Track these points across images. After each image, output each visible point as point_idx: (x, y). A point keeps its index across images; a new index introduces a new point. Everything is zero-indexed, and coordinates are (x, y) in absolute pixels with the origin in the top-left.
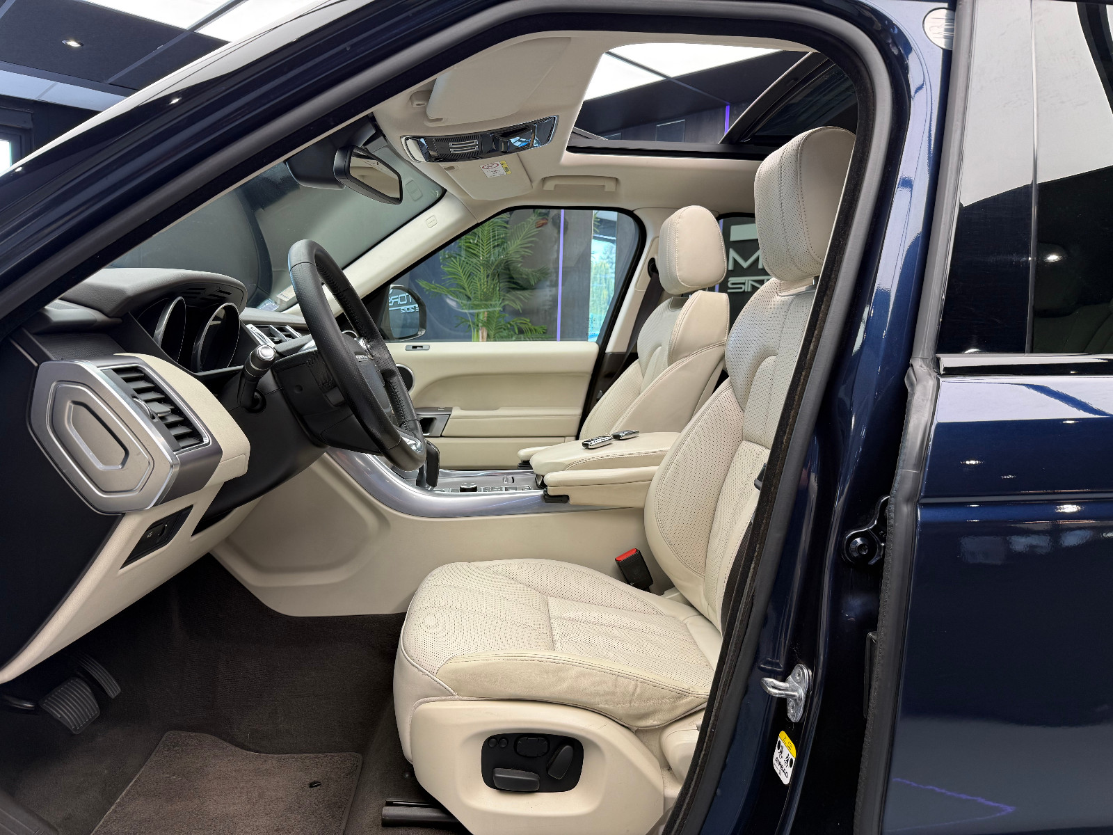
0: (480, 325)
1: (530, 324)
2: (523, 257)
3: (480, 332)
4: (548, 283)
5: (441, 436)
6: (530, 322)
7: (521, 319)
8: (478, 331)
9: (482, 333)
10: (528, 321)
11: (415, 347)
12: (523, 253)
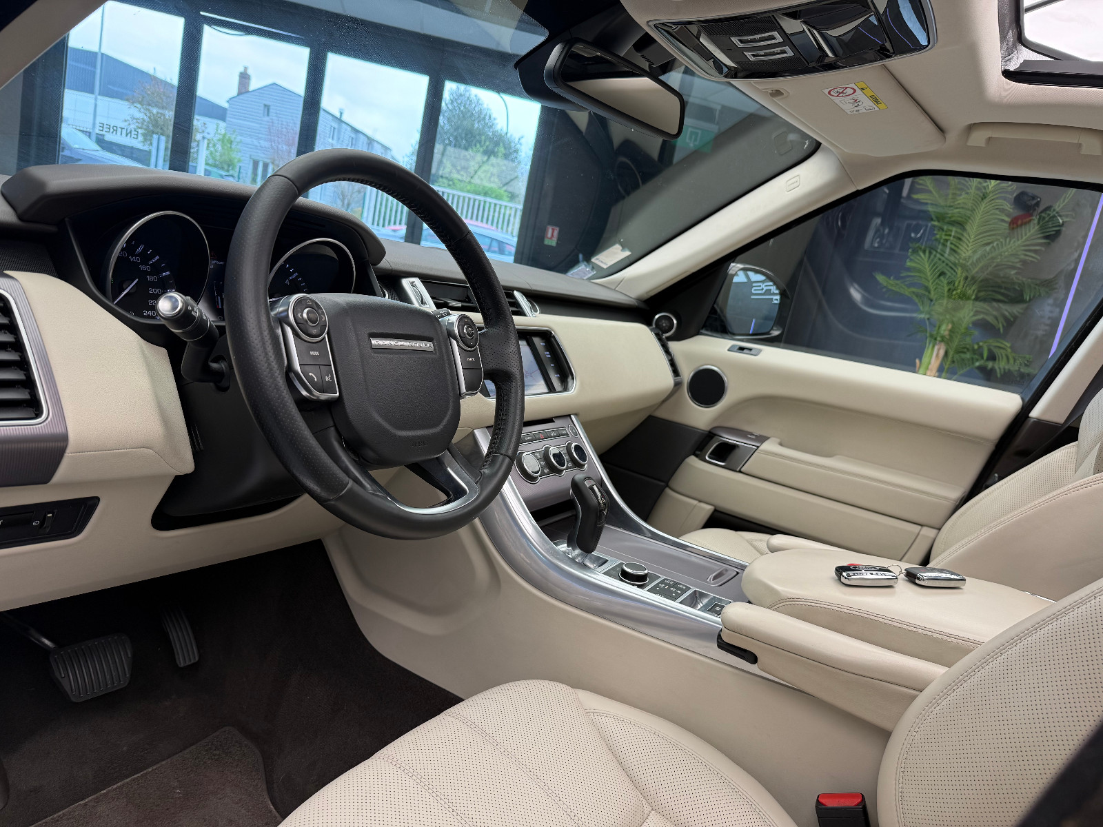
0: (939, 339)
1: (1009, 350)
2: (1024, 262)
3: (936, 348)
4: (1051, 301)
5: (740, 471)
6: (1011, 347)
7: (998, 342)
8: (933, 347)
9: (939, 350)
10: (1008, 345)
11: (741, 349)
12: (1022, 257)
